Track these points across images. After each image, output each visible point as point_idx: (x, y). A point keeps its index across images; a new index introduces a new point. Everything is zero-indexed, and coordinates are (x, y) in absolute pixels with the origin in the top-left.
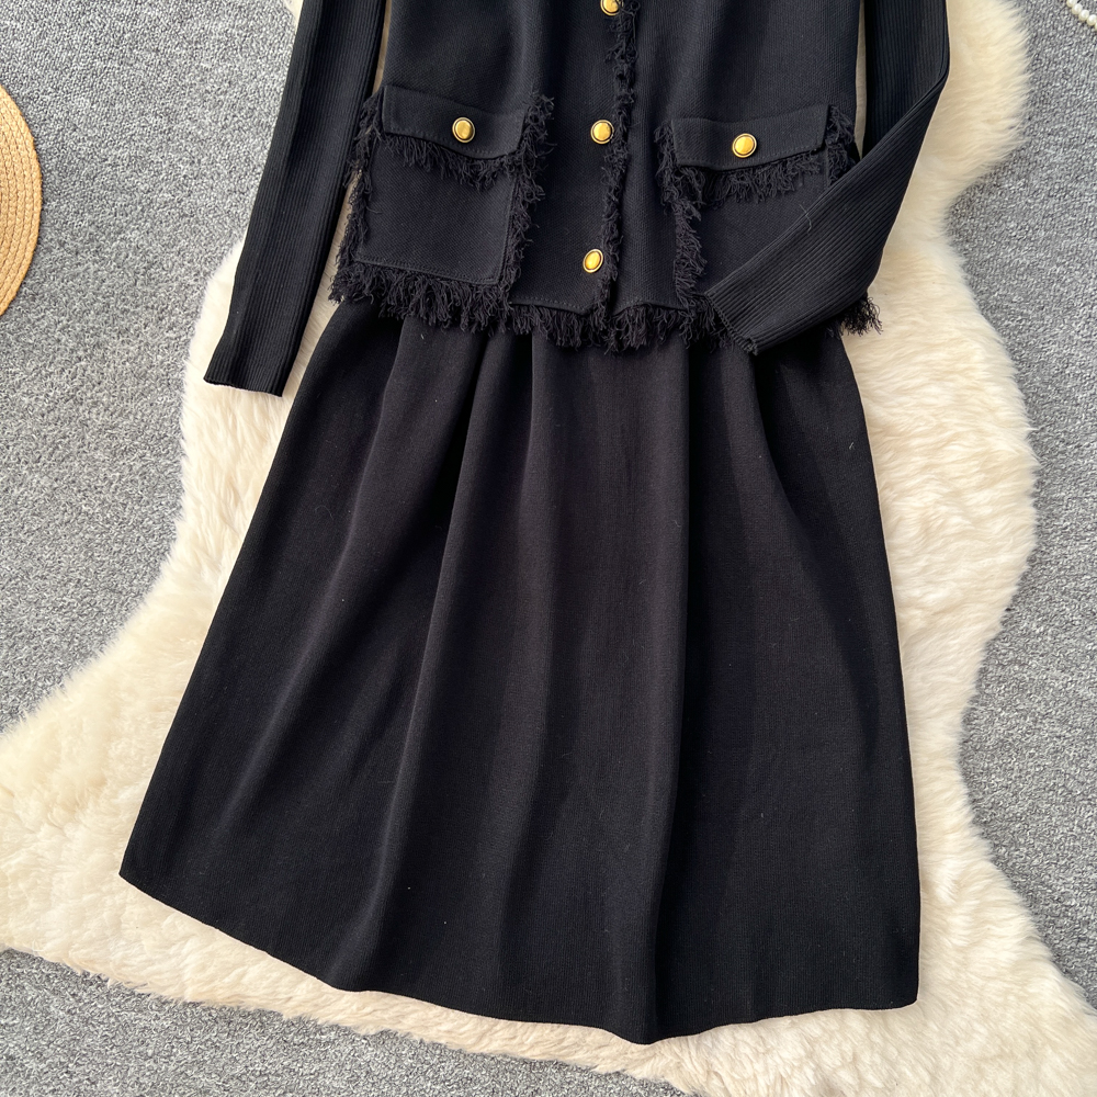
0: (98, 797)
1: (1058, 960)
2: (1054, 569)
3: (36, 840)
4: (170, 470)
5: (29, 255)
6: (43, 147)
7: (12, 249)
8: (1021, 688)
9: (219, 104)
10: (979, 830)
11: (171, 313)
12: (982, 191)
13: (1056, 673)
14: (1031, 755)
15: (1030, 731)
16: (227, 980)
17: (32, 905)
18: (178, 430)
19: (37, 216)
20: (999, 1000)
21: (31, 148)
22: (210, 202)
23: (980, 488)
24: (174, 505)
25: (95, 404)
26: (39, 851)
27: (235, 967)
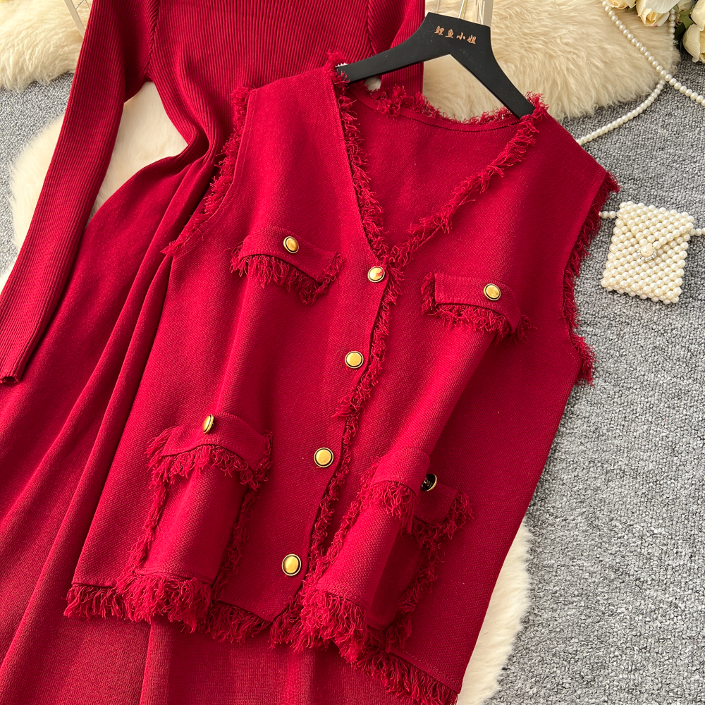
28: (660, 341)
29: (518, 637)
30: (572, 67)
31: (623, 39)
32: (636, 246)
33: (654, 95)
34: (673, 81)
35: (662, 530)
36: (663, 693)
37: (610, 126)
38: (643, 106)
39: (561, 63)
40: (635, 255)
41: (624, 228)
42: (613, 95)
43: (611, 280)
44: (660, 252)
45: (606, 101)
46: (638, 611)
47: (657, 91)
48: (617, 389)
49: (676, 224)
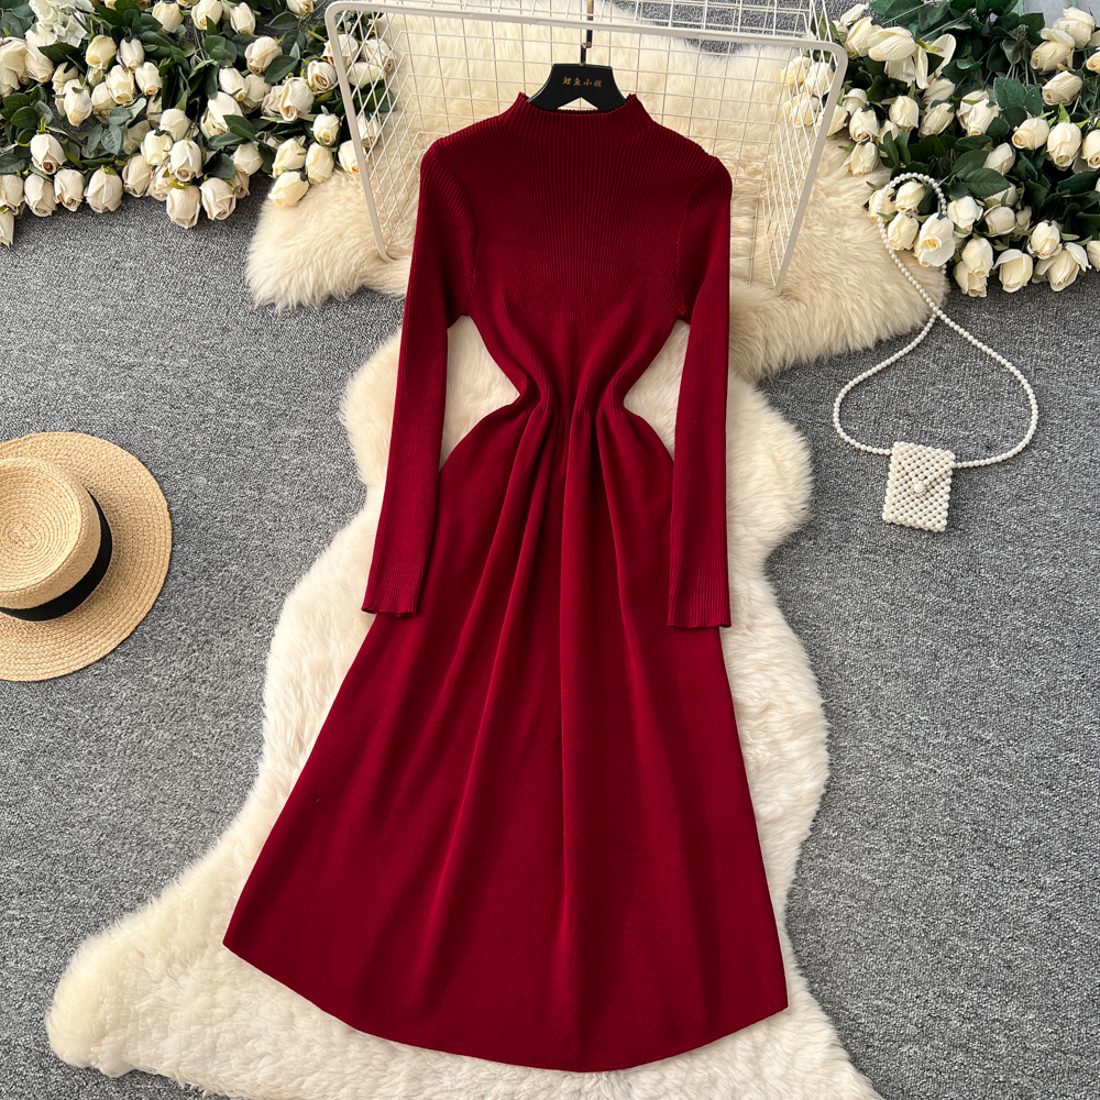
0: (203, 956)
1: (854, 1061)
2: (842, 793)
3: (160, 988)
4: (255, 727)
5: (162, 581)
6: (173, 509)
7: (151, 577)
8: (825, 873)
9: (294, 482)
10: (800, 972)
11: (258, 620)
12: (787, 547)
13: (847, 863)
14: (833, 920)
15: (832, 903)
16: (290, 1086)
17: (155, 1034)
18: (261, 700)
19: (168, 555)
20: (815, 1087)
21: (166, 511)
22: (287, 547)
23: (791, 739)
24: (257, 751)
25: (204, 682)
26: (162, 997)
27: (296, 1077)
28: (927, 566)
29: (823, 797)
30: (856, 307)
31: (901, 276)
32: (909, 483)
33: (927, 329)
34: (943, 317)
35: (926, 718)
36: (925, 831)
37: (888, 362)
38: (917, 340)
39: (847, 304)
40: (908, 491)
41: (899, 467)
42: (891, 330)
43: (891, 516)
44: (929, 487)
45: (885, 336)
46: (908, 776)
47: (930, 325)
48: (893, 607)
49: (941, 462)
